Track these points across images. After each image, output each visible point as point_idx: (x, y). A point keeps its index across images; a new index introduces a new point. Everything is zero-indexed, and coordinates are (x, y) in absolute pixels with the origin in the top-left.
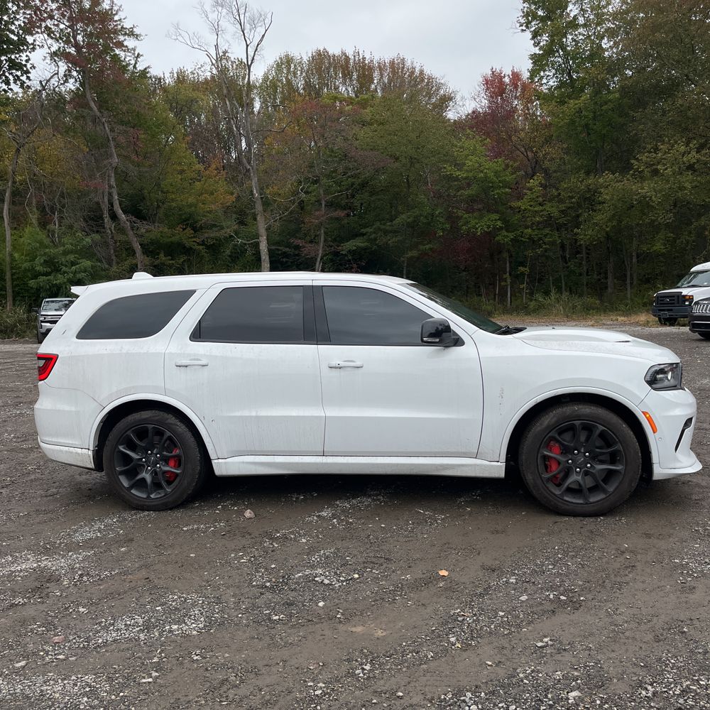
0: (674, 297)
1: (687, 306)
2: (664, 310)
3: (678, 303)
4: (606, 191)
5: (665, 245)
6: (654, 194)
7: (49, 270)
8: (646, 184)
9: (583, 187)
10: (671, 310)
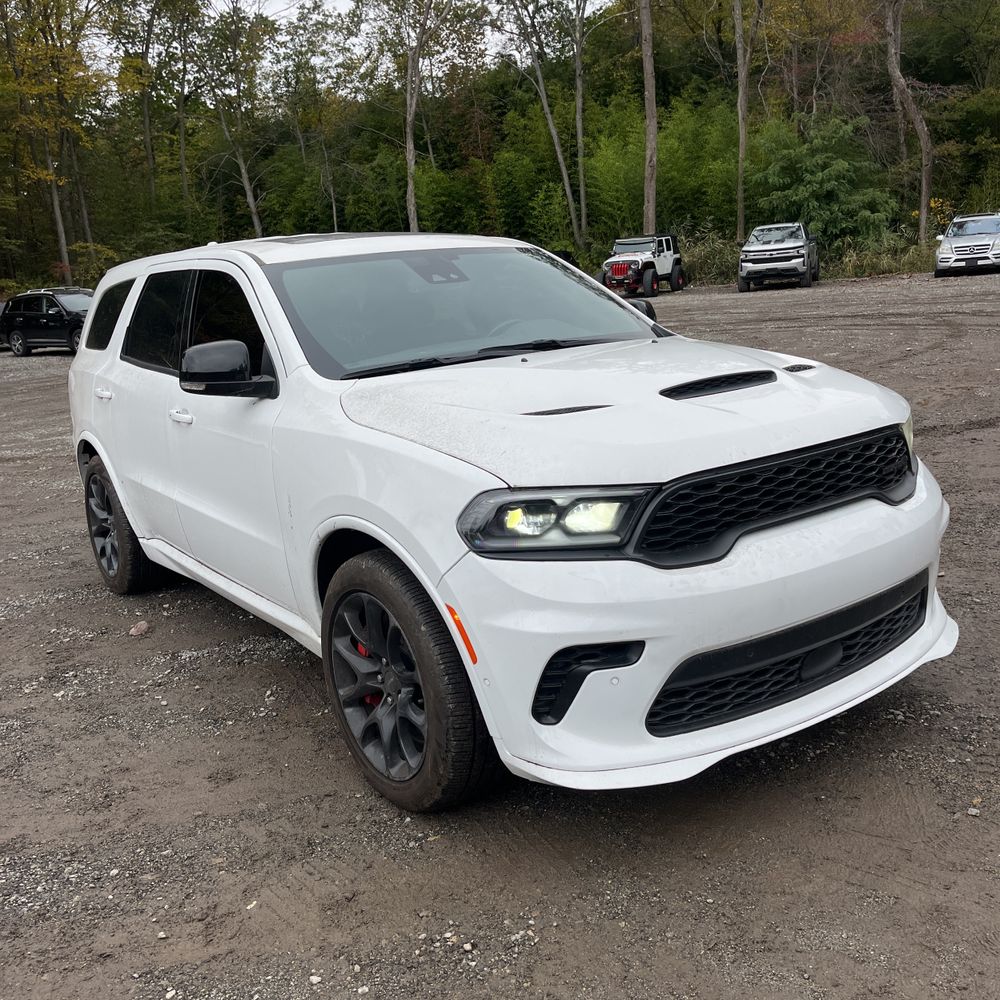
7: (788, 180)
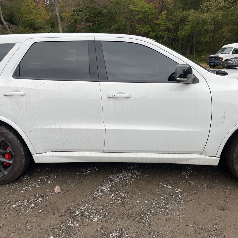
0: (216, 57)
1: (221, 61)
2: (212, 63)
3: (218, 60)
4: (190, 17)
5: (210, 38)
6: (208, 18)
8: (205, 14)
9: (182, 15)
10: (215, 62)
